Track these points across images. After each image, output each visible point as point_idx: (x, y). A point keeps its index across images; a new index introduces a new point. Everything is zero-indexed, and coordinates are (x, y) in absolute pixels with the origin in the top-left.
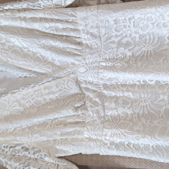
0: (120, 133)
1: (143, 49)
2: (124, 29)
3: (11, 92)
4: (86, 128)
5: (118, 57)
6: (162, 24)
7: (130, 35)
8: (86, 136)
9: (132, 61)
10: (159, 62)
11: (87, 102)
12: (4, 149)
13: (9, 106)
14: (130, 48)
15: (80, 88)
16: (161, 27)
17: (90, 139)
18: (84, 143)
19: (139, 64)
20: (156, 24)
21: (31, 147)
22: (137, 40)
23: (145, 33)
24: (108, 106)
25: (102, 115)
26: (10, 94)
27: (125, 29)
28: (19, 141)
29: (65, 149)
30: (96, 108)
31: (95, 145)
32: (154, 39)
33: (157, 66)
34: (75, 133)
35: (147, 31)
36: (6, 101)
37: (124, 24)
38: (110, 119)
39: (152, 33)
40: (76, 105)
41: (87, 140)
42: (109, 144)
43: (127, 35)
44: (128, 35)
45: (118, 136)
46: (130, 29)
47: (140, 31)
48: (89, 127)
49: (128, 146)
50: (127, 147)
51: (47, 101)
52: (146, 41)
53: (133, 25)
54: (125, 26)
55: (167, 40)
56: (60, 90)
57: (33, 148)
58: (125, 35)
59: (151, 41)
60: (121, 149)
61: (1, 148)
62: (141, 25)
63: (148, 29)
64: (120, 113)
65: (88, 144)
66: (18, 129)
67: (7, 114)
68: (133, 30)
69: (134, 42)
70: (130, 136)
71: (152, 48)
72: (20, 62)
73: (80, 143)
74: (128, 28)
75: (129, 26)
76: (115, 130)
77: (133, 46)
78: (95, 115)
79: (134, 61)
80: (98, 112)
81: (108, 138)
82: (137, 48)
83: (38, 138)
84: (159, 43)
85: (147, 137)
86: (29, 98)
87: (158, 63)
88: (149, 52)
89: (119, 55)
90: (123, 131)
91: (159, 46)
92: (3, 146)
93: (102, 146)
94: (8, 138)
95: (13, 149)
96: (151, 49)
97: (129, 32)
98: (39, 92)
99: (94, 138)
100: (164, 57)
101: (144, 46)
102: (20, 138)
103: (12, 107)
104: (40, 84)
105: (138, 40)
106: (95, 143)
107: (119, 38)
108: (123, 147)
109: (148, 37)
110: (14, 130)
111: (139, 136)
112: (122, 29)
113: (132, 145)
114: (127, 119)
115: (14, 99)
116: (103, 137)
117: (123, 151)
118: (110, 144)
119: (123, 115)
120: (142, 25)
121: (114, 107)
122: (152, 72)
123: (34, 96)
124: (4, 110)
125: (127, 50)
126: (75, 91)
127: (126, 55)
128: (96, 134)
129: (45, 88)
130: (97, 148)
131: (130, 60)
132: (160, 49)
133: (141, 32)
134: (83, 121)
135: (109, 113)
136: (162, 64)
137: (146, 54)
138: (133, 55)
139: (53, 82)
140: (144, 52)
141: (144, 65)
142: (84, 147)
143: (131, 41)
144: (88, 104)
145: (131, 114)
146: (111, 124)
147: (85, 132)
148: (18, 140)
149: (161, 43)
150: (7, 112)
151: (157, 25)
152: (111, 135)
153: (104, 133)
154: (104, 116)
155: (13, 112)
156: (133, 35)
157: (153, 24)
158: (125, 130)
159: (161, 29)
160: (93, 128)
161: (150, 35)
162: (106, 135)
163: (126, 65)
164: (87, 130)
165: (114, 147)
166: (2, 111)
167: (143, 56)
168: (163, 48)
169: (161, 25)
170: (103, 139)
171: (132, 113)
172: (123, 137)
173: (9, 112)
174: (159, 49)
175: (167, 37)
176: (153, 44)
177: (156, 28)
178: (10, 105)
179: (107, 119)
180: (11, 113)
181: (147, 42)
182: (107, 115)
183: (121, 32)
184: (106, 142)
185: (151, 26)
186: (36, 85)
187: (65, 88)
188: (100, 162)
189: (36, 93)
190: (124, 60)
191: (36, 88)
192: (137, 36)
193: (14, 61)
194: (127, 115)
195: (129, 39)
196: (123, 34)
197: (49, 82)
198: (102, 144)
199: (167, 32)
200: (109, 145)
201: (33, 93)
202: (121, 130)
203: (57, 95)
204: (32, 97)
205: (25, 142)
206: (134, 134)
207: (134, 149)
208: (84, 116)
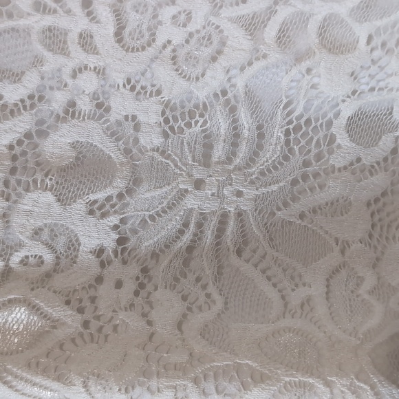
1: (191, 202)
2: (53, 61)
5: (16, 259)
6: (313, 27)
9: (119, 285)
10: (302, 292)
14: (100, 196)
16: (309, 54)
19: (167, 306)
20: (271, 31)
22: (151, 139)
23: (202, 93)
27: (61, 60)
32: (261, 136)
33: (287, 322)
35: (215, 79)
37: (48, 20)
39: (248, 92)
43: (72, 104)
44: (85, 105)
46: (92, 61)
47: (163, 74)
52: (208, 147)
53: (111, 29)
54: (55, 40)
55: (342, 139)
58: (59, 100)
59: (243, 150)
62: (169, 33)
63: (223, 62)
68: (120, 66)
69: (127, 152)
71: (250, 193)
74: (79, 56)
75: (86, 41)
77: (120, 184)
79: (130, 286)
82: (148, 196)
84: (297, 159)
87: (295, 298)
88: (231, 225)
89: (21, 245)
91: (294, 182)
96: (246, 205)
97: (89, 83)
100: (334, 258)
101: (199, 184)
105: (158, 141)
107: (23, 124)
109: (220, 124)
112: (38, 62)
120: (178, 36)
122: (259, 379)
125: (80, 206)
127: (74, 244)
131: (99, 280)
133: (174, 87)
136: (321, 309)
137: (209, 236)
138: (121, 241)
140: (199, 225)
141: (198, 319)
143: (107, 147)
149: (306, 164)
151: (283, 38)
156: (121, 105)
157: (252, 26)
159: (305, 65)
161: (233, 110)
163: (70, 319)
167: (190, 249)
168: (322, 197)
169: (310, 37)
174: (294, 199)
175: (342, 120)
176: (255, 169)
177: (275, 56)
181: (218, 152)
183: (31, 82)
185: (238, 39)
190: (59, 281)
192: (149, 113)
195: (93, 134)
196: (48, 94)
199: (348, 87)
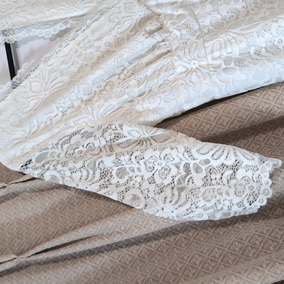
0: (235, 35)
3: (43, 59)
4: (175, 57)
8: (180, 69)
11: (165, 22)
12: (53, 150)
13: (46, 83)
15: (148, 8)
17: (188, 72)
18: (181, 81)
21: (96, 127)
24: (202, 13)
25: (196, 27)
26: (42, 63)
28: (73, 127)
30: (183, 22)
31: (201, 75)
36: (40, 77)
38: (211, 28)
41: (184, 75)
42: (223, 64)
45: (233, 41)
48: (180, 53)
49: (258, 55)
50: (256, 57)
51: (101, 49)
56: (118, 23)
57: (100, 127)
60: (246, 63)
61: (48, 152)
64: (224, 13)
65: (188, 80)
67: (45, 97)
72: (47, 13)
73: (173, 85)
76: (223, 35)
78: (184, 32)
80: (187, 26)
81: (217, 54)
85: (281, 17)
86: (73, 57)
90: (237, 30)
92: (50, 147)
93: (211, 73)
95: (68, 145)
99: (194, 67)
103: (50, 81)
104: (83, 28)
106: (199, 73)
108: (248, 60)
113: (263, 50)
114: (240, 17)
115: (50, 68)
116: (209, 57)
117: (251, 66)
118: (225, 62)
121: (212, 9)
123: (80, 50)
126: (140, 13)
128: (196, 57)
129: (93, 32)
130: (205, 79)
134: (168, 49)
135: (207, 21)
139: (103, 18)
142: (182, 88)
145: (243, 7)
146: (215, 33)
147: (176, 64)
148: (72, 124)
150: (45, 93)
152: (220, 45)
153: (208, 50)
154: (200, 29)
155: (54, 89)
158: (241, 27)
160: (187, 50)
162: (212, 52)
164: (177, 58)
165: (233, 65)
166: (37, 94)
170: (211, 62)
172: (241, 38)
173: (48, 93)
178: (46, 80)
179: (206, 31)
180: (52, 93)
182: (204, 27)
184: (217, 62)
186: (78, 33)
187: (124, 18)
189: (82, 45)
191: (79, 38)
193: (38, 16)
197: (97, 20)
198: (211, 69)
200: (223, 66)
201: (77, 47)
202: (234, 31)
203: (114, 33)
204: (78, 53)
205: (84, 124)
208: (168, 43)
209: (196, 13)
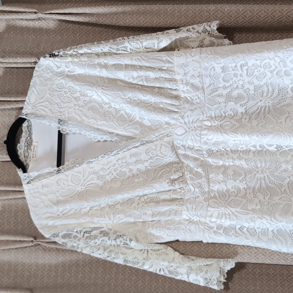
0: (231, 213)
1: (259, 104)
2: (235, 79)
3: (87, 162)
4: (185, 207)
5: (227, 114)
6: (283, 72)
7: (243, 86)
8: (184, 217)
9: (246, 119)
10: (281, 121)
11: (186, 173)
12: (77, 234)
13: (85, 180)
14: (243, 103)
15: (177, 155)
16: (283, 76)
17: (190, 222)
18: (183, 226)
19: (255, 123)
20: (275, 72)
21: (113, 231)
22: (252, 92)
23: (262, 83)
24: (214, 179)
25: (207, 190)
26: (85, 164)
27: (236, 78)
28: (96, 224)
29: (157, 234)
30: (199, 181)
31: (198, 229)
32: (273, 91)
33: (277, 125)
34: (170, 213)
35: (264, 81)
36: (80, 173)
37: (234, 72)
38: (217, 195)
39: (271, 83)
40: (172, 177)
41: (186, 223)
42: (215, 228)
43: (238, 86)
44: (240, 86)
45: (228, 216)
46: (242, 79)
47: (255, 81)
48: (189, 206)
49: (241, 231)
50: (238, 231)
51: (133, 172)
52: (263, 93)
53: (246, 73)
54: (235, 75)
55: (290, 92)
56: (151, 158)
57: (115, 232)
58: (236, 85)
59: (270, 94)
60: (230, 234)
61: (73, 234)
62: (256, 73)
63: (266, 78)
64: (230, 187)
65: (188, 228)
66: (95, 208)
67: (80, 190)
68: (247, 79)
69: (247, 94)
70: (243, 216)
71: (271, 102)
72: (99, 122)
73: (177, 226)
74: (239, 78)
75: (241, 75)
76: (223, 209)
77: (246, 101)
78: (197, 190)
79: (248, 119)
80: (200, 186)
81: (214, 220)
82: (251, 103)
83: (122, 219)
84: (281, 95)
86: (111, 168)
87: (279, 121)
88: (267, 108)
89: (228, 112)
90: (233, 210)
91: (280, 100)
92: (75, 231)
93: (206, 230)
94: (82, 221)
95: (89, 235)
96: (270, 104)
97: (241, 82)
98: (124, 161)
99: (195, 220)
100: (287, 115)
101: (261, 101)
102: (99, 219)
103: (87, 180)
104: (124, 150)
105: (253, 92)
106: (197, 226)
107: (228, 90)
108: (233, 232)
109: (265, 89)
110: (90, 209)
111: (255, 216)
112: (232, 79)
113: (245, 229)
114: (239, 195)
115: (90, 170)
116: (208, 218)
117: (234, 237)
118: (217, 228)
119: (234, 190)
120: (258, 74)
121: (222, 179)
122: (272, 133)
123: (117, 166)
124: (77, 185)
125: (239, 105)
126: (170, 158)
127: (237, 112)
128: (199, 215)
129: (131, 156)
130: (200, 232)
131: (242, 118)
132: (282, 104)
134: (182, 197)
135: (216, 187)
136: (284, 123)
137: (263, 110)
138: (246, 111)
139: (141, 148)
140: (261, 108)
141: (260, 125)
142: (182, 231)
143: (244, 94)
144: (188, 176)
145: (244, 188)
146: (218, 202)
147: (183, 212)
148: (96, 222)
149: (282, 97)
150: (81, 187)
151: (277, 74)
152: (218, 215)
153: (209, 214)
154: (209, 192)
155: (89, 187)
156: (246, 86)
157: (272, 72)
158: (237, 209)
159: (282, 78)
160: (194, 207)
161: (268, 86)
162: (211, 216)
163: (238, 125)
164: (186, 209)
165: (221, 231)
166: (74, 185)
167: (259, 113)
168: (285, 103)
169: (283, 73)
170: (208, 222)
171: (246, 187)
172: (234, 218)
173: (84, 188)
174: (280, 103)
175: (290, 88)
176: (272, 98)
177: (276, 77)
178: (85, 178)
179: (213, 196)
180: (87, 189)
181: (265, 94)
182: (212, 191)
183: (231, 82)
184: (212, 225)
185: (269, 74)
186: (120, 152)
187: (157, 156)
188: (203, 253)
189: (120, 162)
190: (235, 118)
191: (119, 156)
192: (252, 87)
193: (91, 121)
194: (239, 190)
195: (241, 91)
196: (233, 84)
197: (136, 147)
198: (206, 227)
199: (291, 82)
200: (215, 229)
201: (115, 162)
202: (231, 209)
203: (146, 164)
204: (115, 168)
205: (104, 225)
206: (248, 214)
207: (249, 234)
208: (183, 192)
209: (211, 176)
